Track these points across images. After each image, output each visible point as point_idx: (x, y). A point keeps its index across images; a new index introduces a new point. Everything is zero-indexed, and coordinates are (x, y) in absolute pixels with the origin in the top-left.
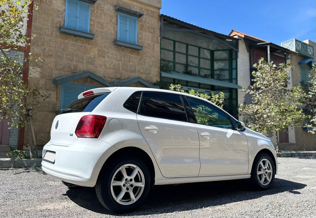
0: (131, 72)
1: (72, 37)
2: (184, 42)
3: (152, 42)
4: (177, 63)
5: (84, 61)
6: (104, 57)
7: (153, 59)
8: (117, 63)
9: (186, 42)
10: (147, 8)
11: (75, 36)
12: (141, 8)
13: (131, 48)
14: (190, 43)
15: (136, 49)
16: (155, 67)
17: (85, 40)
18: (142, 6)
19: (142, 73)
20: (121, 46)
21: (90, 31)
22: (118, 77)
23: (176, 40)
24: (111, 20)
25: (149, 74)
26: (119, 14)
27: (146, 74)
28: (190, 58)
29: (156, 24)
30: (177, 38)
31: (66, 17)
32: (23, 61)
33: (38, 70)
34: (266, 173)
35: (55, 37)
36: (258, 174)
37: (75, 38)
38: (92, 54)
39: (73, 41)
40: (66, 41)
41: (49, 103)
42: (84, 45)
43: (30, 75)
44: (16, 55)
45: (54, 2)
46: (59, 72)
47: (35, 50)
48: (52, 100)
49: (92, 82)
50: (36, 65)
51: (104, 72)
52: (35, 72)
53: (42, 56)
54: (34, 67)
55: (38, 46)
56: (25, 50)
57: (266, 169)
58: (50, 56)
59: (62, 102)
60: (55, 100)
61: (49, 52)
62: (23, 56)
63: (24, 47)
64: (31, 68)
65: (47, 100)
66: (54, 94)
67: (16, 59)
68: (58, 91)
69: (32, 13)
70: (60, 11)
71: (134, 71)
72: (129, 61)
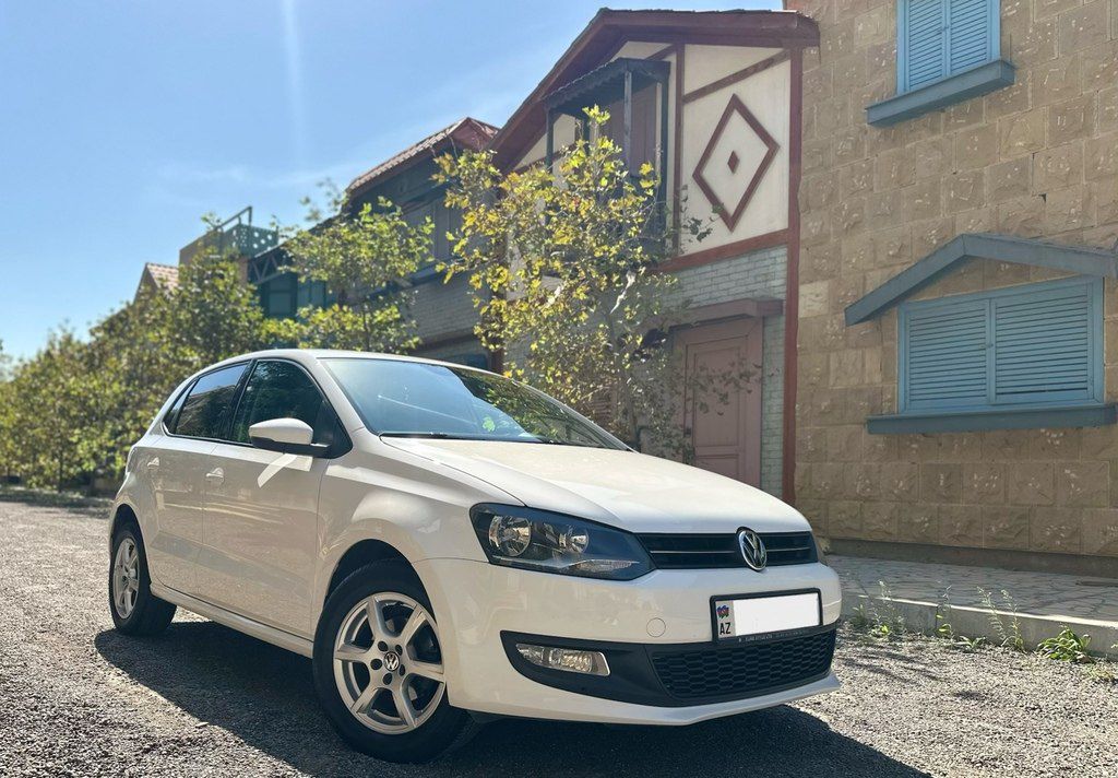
1: (929, 121)
5: (986, 190)
6: (1085, 130)
17: (985, 102)
31: (901, 56)
32: (784, 274)
33: (821, 287)
34: (402, 670)
35: (872, 150)
36: (336, 654)
37: (943, 115)
38: (1020, 144)
39: (934, 130)
40: (908, 146)
41: (860, 391)
42: (983, 124)
43: (802, 313)
44: (766, 263)
45: (860, 28)
46: (887, 272)
47: (811, 226)
48: (867, 381)
49: (1021, 270)
50: (816, 276)
51: (1087, 202)
52: (813, 297)
53: (833, 240)
54: (811, 282)
55: (819, 208)
56: (789, 239)
57: (399, 648)
58: (856, 225)
59: (902, 384)
60: (877, 378)
61: (850, 213)
62: (785, 259)
63: (784, 231)
64: (803, 290)
65: (854, 381)
66: (872, 359)
67: (767, 277)
68: (885, 344)
69: (800, 108)
70: (878, 49)
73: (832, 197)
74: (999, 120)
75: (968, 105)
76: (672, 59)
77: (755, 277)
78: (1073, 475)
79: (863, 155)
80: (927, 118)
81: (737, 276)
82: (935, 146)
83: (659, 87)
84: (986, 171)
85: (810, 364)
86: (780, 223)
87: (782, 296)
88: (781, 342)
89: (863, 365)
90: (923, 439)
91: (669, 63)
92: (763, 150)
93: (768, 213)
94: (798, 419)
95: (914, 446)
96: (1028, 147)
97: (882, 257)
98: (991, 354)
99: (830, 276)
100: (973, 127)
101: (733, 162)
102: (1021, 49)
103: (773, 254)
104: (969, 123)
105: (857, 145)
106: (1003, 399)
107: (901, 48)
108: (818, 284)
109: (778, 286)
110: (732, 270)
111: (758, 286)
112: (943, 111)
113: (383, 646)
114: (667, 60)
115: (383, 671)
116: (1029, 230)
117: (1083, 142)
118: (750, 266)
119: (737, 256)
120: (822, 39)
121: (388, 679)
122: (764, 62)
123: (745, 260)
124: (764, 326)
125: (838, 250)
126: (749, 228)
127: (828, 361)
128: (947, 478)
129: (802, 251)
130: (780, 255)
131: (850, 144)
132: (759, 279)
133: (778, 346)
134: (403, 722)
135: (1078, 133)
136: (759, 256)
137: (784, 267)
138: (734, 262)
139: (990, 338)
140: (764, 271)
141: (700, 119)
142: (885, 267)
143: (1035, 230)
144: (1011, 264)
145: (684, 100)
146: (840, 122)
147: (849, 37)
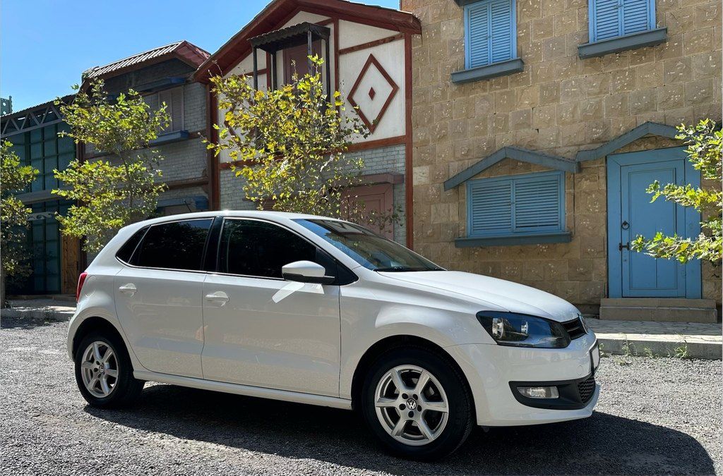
0: (639, 111)
1: (481, 85)
5: (510, 124)
6: (556, 99)
8: (591, 102)
11: (487, 78)
13: (634, 48)
15: (647, 45)
17: (509, 78)
19: (678, 104)
20: (602, 55)
21: (519, 53)
22: (596, 136)
25: (708, 98)
27: (694, 102)
31: (467, 48)
32: (404, 160)
33: (426, 169)
34: (419, 408)
35: (451, 97)
36: (376, 404)
37: (488, 82)
38: (527, 102)
39: (485, 90)
40: (471, 96)
41: (447, 225)
42: (508, 90)
43: (415, 183)
44: (394, 153)
45: (444, 29)
46: (461, 163)
47: (419, 135)
48: (451, 219)
49: (527, 166)
50: (423, 162)
51: (558, 135)
52: (421, 174)
53: (431, 143)
54: (419, 166)
55: (424, 126)
56: (406, 140)
57: (415, 397)
58: (444, 137)
59: (469, 221)
60: (456, 218)
61: (441, 130)
62: (404, 152)
63: (403, 137)
64: (415, 170)
65: (444, 220)
66: (453, 208)
67: (395, 161)
68: (461, 201)
69: (411, 69)
70: (454, 42)
71: (650, 107)
72: (631, 85)
73: (430, 120)
74: (516, 89)
75: (501, 79)
76: (331, 27)
77: (387, 161)
78: (552, 266)
79: (447, 99)
80: (481, 83)
81: (377, 160)
82: (485, 98)
83: (323, 42)
84: (510, 114)
85: (420, 211)
86: (400, 131)
87: (404, 173)
88: (403, 198)
89: (449, 212)
90: (481, 250)
91: (329, 29)
92: (390, 89)
93: (393, 126)
94: (415, 239)
95: (476, 253)
96: (529, 104)
97: (458, 155)
98: (513, 207)
99: (430, 163)
100: (504, 90)
101: (372, 94)
102: (527, 54)
103: (397, 149)
104: (501, 88)
105: (444, 92)
106: (519, 229)
107: (467, 43)
108: (424, 167)
109: (400, 166)
110: (373, 156)
111: (390, 166)
112: (489, 80)
113: (405, 396)
114: (328, 26)
115: (407, 410)
116: (531, 146)
117: (555, 105)
118: (385, 154)
119: (376, 149)
120: (423, 31)
121: (411, 414)
122: (389, 38)
123: (381, 151)
124: (394, 189)
125: (434, 149)
126: (382, 133)
127: (430, 210)
128: (493, 269)
129: (414, 149)
130: (401, 150)
131: (440, 92)
132: (389, 162)
133: (401, 200)
134: (425, 437)
135: (553, 101)
136: (389, 149)
137: (404, 156)
138: (374, 152)
139: (513, 199)
140: (392, 158)
141: (351, 66)
142: (461, 160)
143: (534, 146)
144: (523, 162)
145: (339, 53)
146: (434, 79)
147: (438, 32)
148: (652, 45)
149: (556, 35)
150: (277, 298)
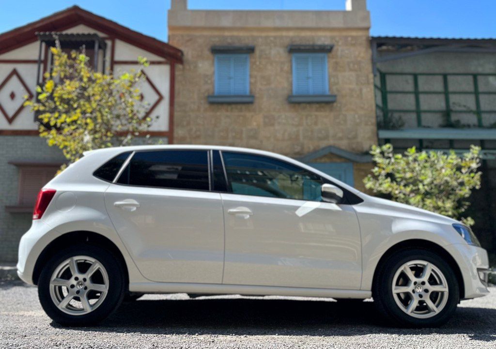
0: (320, 139)
1: (225, 106)
2: (437, 71)
3: (357, 84)
4: (425, 112)
5: (244, 136)
6: (273, 125)
7: (362, 112)
8: (295, 129)
9: (442, 71)
10: (345, 34)
11: (229, 103)
12: (332, 38)
13: (318, 103)
14: (451, 71)
15: (326, 102)
16: (366, 124)
17: (244, 107)
18: (335, 34)
19: (341, 139)
20: (299, 103)
21: (251, 92)
22: (297, 150)
23: (418, 71)
24: (282, 70)
25: (355, 137)
26: (295, 56)
27: (349, 139)
28: (453, 98)
29: (362, 55)
30: (421, 69)
34: (426, 291)
36: (394, 291)
37: (230, 107)
38: (255, 124)
39: (227, 111)
42: (243, 114)
45: (200, 66)
47: (179, 133)
53: (188, 139)
55: (183, 127)
56: (168, 135)
57: (423, 282)
63: (167, 132)
69: (174, 87)
70: (207, 76)
71: (326, 137)
72: (316, 123)
73: (188, 123)
74: (249, 115)
75: (239, 106)
76: (109, 42)
82: (228, 116)
83: (101, 52)
84: (244, 129)
86: (164, 128)
91: (107, 44)
92: (157, 97)
96: (257, 125)
100: (240, 114)
101: (142, 97)
102: (256, 93)
104: (239, 112)
107: (216, 78)
113: (415, 283)
114: (106, 42)
115: (417, 294)
117: (272, 128)
120: (184, 63)
122: (157, 62)
135: (271, 125)
145: (114, 63)
146: (191, 97)
147: (196, 67)
148: (327, 103)
149: (273, 86)
150: (300, 213)
